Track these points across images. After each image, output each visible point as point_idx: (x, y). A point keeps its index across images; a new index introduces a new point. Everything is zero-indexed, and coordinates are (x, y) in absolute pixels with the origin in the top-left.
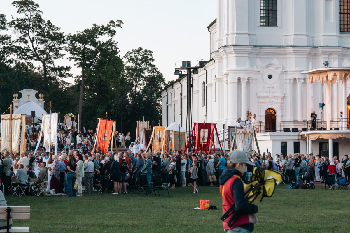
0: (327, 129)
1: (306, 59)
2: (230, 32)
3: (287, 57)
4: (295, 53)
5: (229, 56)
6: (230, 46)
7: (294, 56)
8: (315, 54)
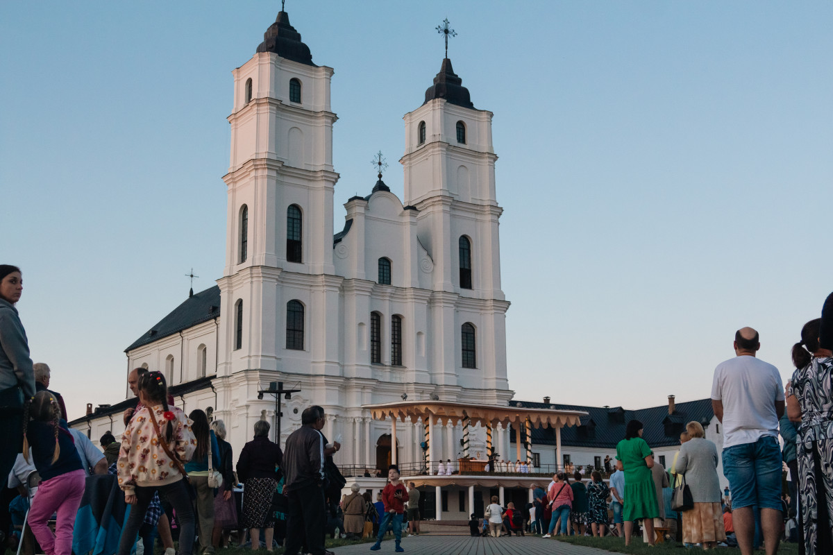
0: (430, 474)
1: (337, 392)
2: (253, 353)
3: (316, 388)
4: (327, 384)
5: (250, 383)
6: (255, 370)
7: (325, 387)
8: (346, 386)
